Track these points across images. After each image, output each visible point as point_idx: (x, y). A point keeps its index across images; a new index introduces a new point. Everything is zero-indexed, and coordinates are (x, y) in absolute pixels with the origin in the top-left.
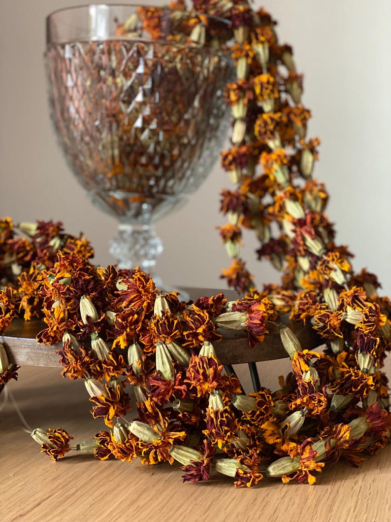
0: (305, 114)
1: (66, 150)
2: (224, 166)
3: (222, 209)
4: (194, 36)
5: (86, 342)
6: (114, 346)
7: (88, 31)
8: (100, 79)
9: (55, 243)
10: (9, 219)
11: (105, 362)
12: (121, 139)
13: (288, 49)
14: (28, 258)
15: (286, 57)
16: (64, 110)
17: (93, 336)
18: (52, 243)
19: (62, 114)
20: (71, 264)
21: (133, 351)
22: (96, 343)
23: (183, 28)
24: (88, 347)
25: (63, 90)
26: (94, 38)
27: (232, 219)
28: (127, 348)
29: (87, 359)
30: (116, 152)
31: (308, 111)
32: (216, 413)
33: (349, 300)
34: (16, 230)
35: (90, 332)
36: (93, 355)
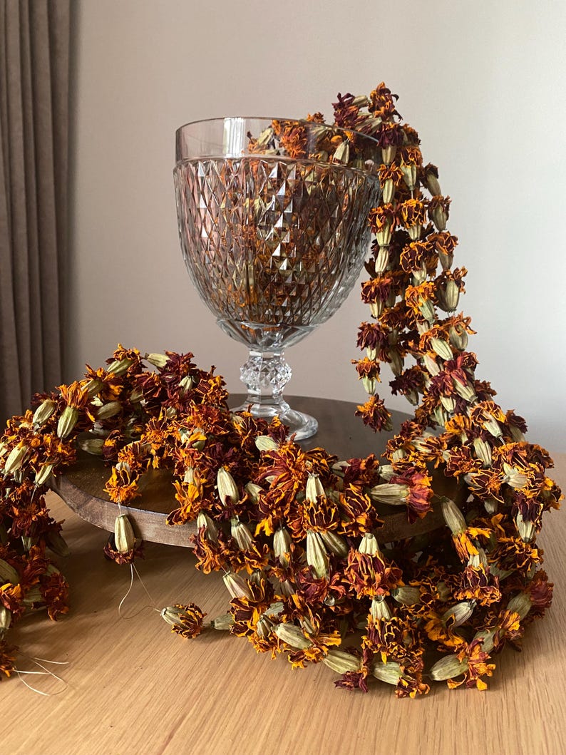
0: (451, 242)
1: (197, 276)
2: (364, 298)
3: (359, 343)
4: (338, 155)
5: (224, 527)
6: (257, 532)
7: (221, 147)
8: (235, 201)
9: (186, 382)
10: (136, 352)
11: (248, 555)
12: (257, 268)
13: (433, 170)
14: (156, 395)
15: (431, 179)
16: (196, 234)
17: (234, 522)
18: (182, 383)
19: (193, 237)
20: (205, 418)
21: (280, 540)
22: (237, 530)
23: (326, 146)
24: (226, 535)
25: (194, 212)
26: (229, 156)
27: (370, 354)
28: (272, 535)
29: (227, 552)
30: (251, 281)
31: (455, 239)
32: (382, 624)
33: (509, 458)
34: (144, 362)
35: (230, 517)
36: (233, 546)
